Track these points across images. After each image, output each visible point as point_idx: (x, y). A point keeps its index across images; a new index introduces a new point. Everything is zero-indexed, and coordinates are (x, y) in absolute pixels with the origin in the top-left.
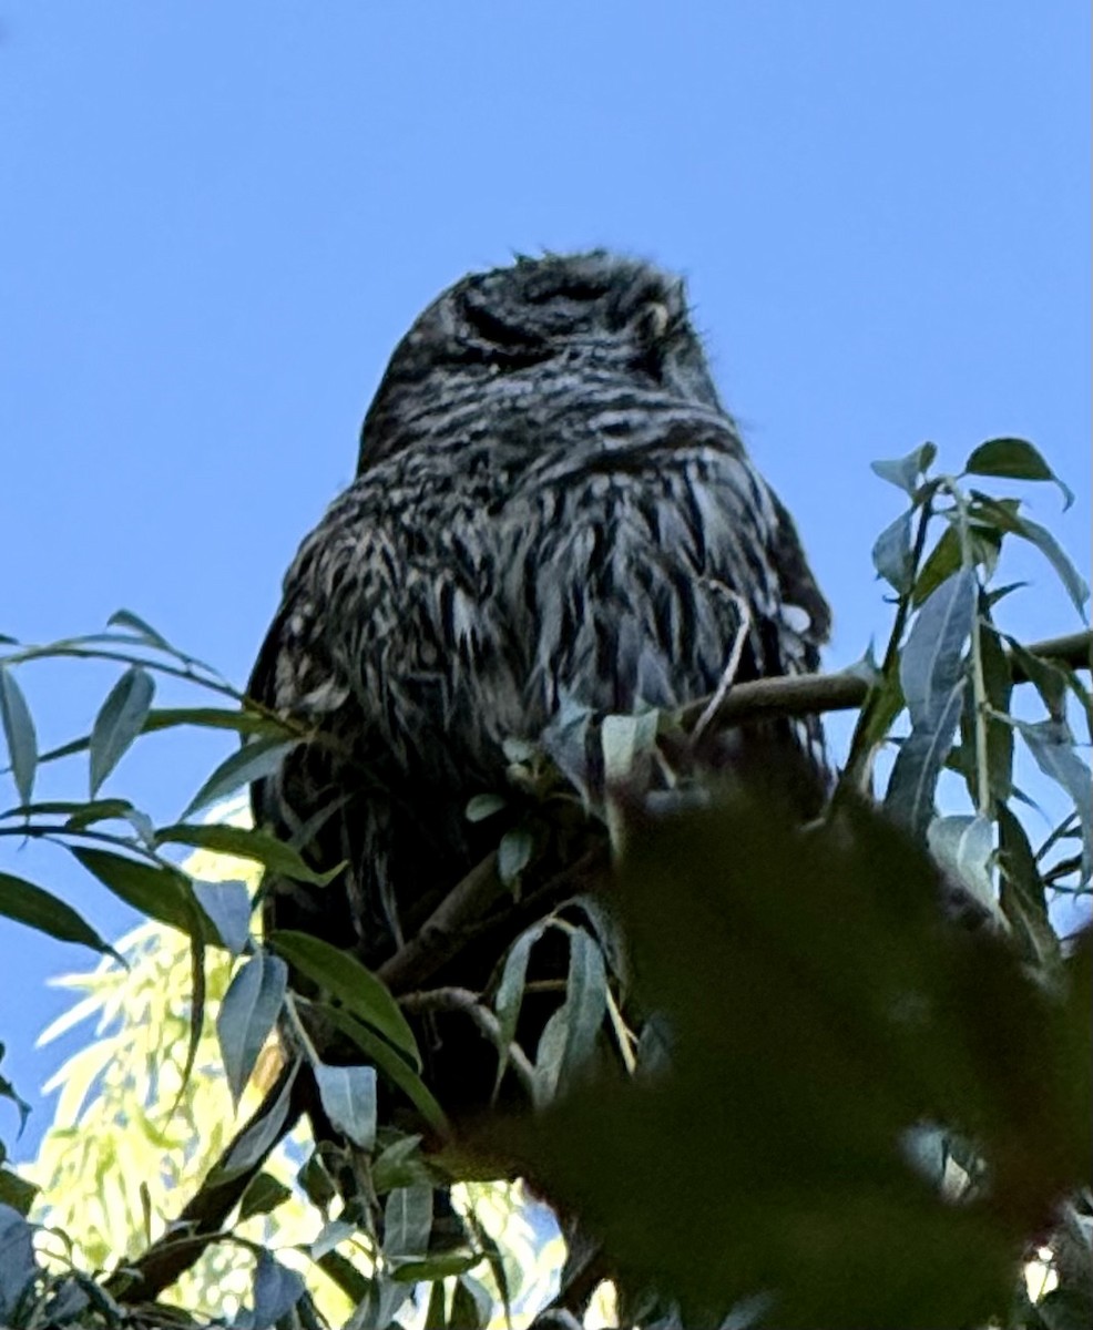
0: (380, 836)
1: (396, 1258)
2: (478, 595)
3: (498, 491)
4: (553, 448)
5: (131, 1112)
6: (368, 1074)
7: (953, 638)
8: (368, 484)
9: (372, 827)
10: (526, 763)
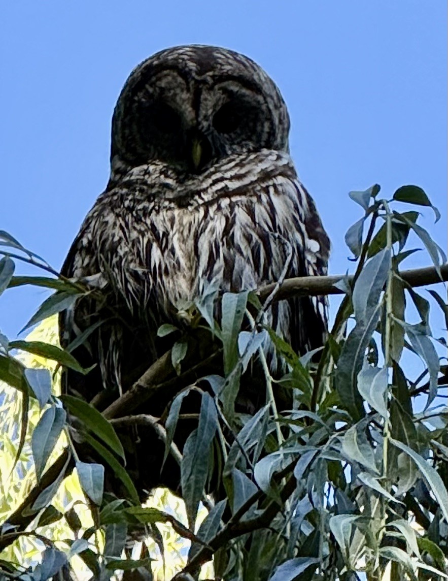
0: (116, 343)
1: (109, 557)
6: (101, 468)
10: (187, 311)
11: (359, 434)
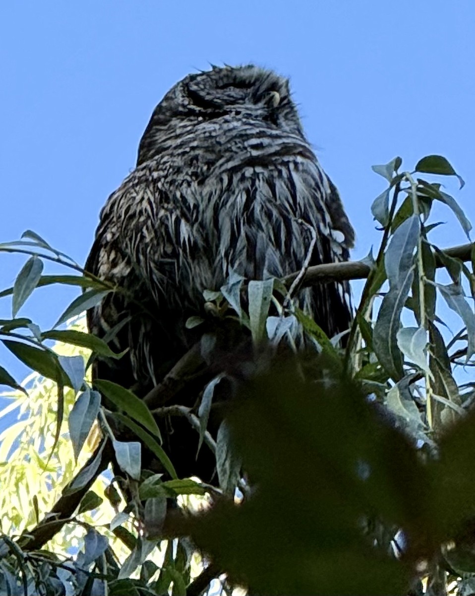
2: (191, 222)
3: (203, 174)
4: (228, 154)
5: (32, 455)
6: (138, 445)
7: (409, 247)
8: (143, 169)
9: (143, 330)
10: (214, 302)
11: (402, 391)
